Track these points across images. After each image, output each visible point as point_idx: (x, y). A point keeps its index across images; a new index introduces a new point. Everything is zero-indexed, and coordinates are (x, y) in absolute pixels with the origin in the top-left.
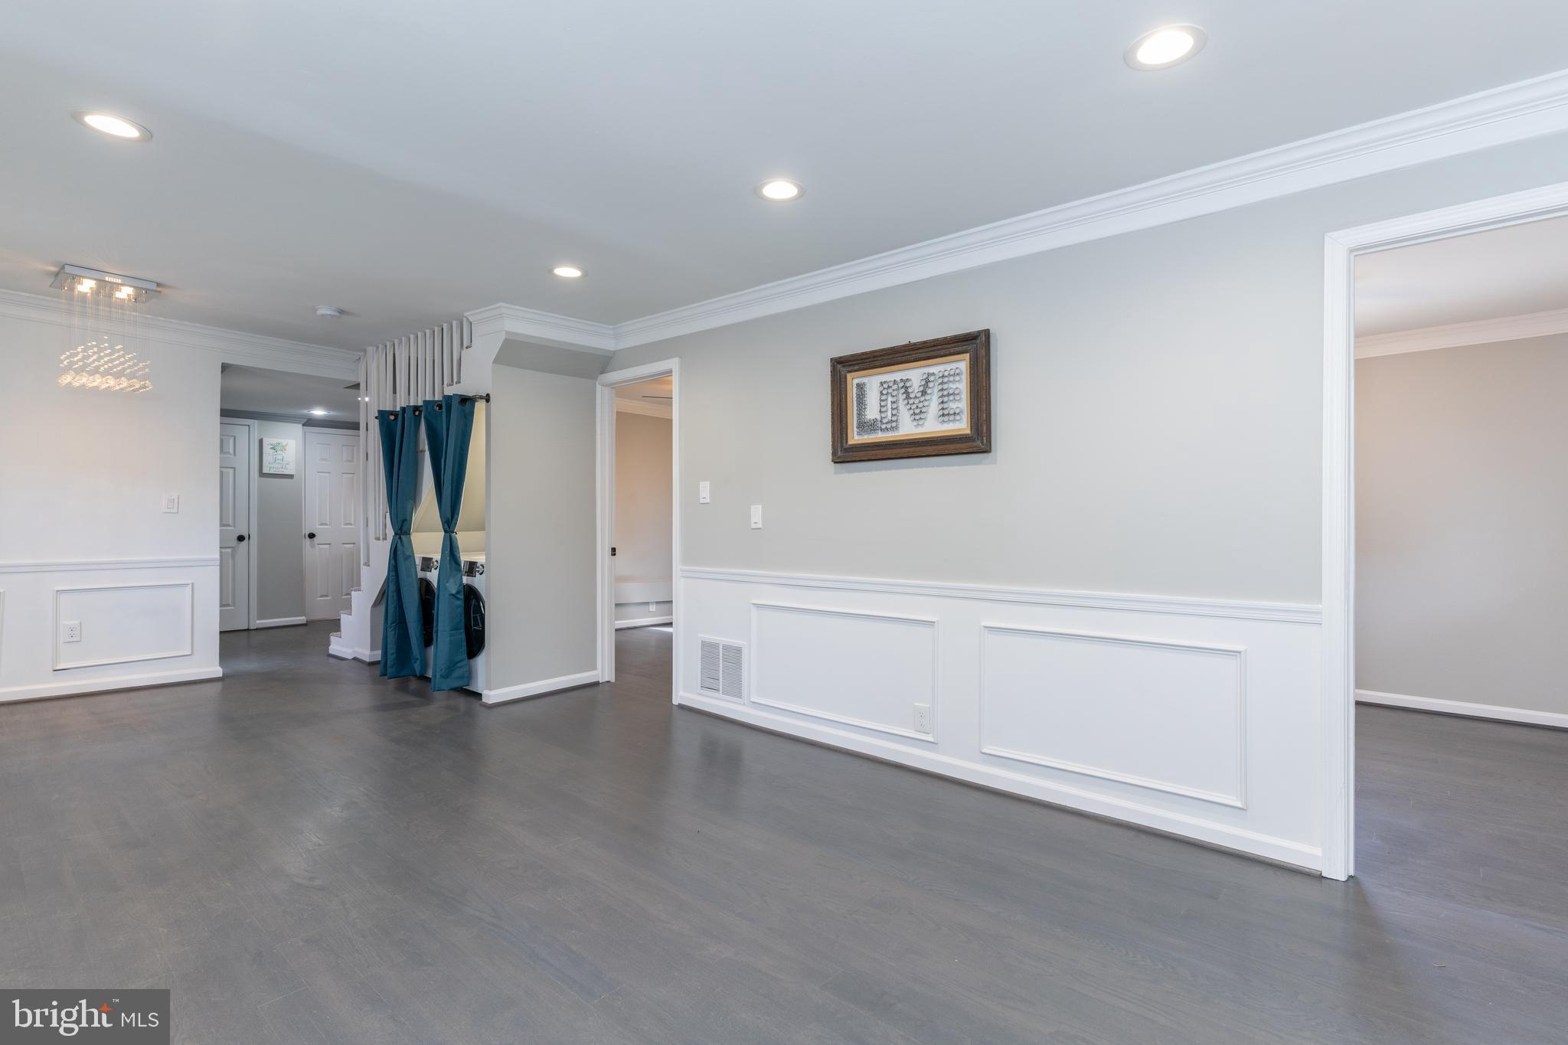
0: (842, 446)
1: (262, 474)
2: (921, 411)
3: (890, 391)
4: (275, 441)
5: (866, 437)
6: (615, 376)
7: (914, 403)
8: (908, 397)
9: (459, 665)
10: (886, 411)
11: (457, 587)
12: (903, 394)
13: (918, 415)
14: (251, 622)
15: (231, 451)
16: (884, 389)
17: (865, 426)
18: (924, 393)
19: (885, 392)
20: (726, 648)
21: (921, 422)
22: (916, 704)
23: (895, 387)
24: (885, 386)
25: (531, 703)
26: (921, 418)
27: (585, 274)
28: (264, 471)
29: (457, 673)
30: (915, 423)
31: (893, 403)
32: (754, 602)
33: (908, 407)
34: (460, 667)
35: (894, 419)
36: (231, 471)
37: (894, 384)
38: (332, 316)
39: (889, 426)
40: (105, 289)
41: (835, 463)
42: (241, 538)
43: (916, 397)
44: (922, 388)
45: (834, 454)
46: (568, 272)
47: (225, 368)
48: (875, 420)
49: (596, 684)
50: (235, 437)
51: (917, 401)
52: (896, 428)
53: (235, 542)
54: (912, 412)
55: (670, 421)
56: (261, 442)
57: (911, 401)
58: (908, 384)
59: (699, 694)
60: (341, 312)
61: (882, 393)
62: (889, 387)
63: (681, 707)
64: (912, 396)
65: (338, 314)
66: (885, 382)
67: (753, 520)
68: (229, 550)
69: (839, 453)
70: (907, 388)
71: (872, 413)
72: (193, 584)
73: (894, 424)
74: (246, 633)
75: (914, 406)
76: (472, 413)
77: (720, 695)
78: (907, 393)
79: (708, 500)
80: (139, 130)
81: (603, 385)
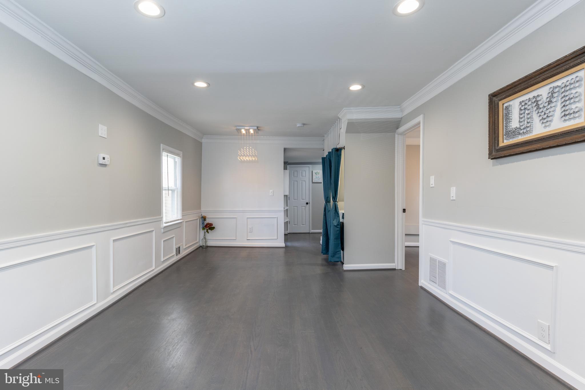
0: (495, 148)
1: (313, 183)
2: (547, 116)
3: (526, 106)
4: (316, 171)
5: (511, 140)
6: (402, 129)
7: (542, 112)
8: (538, 108)
9: (338, 253)
10: (524, 121)
11: (337, 223)
12: (535, 106)
13: (545, 119)
14: (310, 231)
15: (304, 176)
16: (522, 106)
17: (511, 133)
18: (550, 102)
19: (523, 108)
20: (440, 262)
21: (547, 124)
22: (538, 320)
23: (530, 103)
24: (523, 104)
25: (364, 272)
26: (547, 121)
27: (364, 87)
28: (313, 182)
29: (337, 256)
30: (543, 125)
31: (529, 114)
32: (452, 240)
33: (539, 115)
34: (338, 254)
35: (528, 125)
36: (304, 182)
37: (529, 101)
38: (301, 126)
39: (525, 131)
40: (248, 131)
41: (492, 159)
42: (307, 203)
43: (544, 107)
44: (548, 99)
45: (490, 154)
46: (356, 87)
47: (285, 150)
48: (516, 128)
49: (394, 269)
50: (305, 171)
51: (545, 109)
52: (530, 131)
53: (305, 205)
54: (541, 118)
55: (419, 146)
56: (312, 172)
57: (541, 110)
58: (538, 99)
59: (429, 283)
60: (304, 124)
61: (521, 110)
62: (526, 104)
63: (422, 288)
64: (541, 106)
65: (303, 125)
66: (523, 101)
67: (452, 195)
68: (304, 207)
69: (494, 153)
70: (537, 101)
71: (515, 124)
72: (277, 217)
73: (528, 129)
74: (308, 234)
75: (543, 113)
76: (341, 155)
77: (437, 286)
78: (537, 105)
79: (433, 186)
80: (207, 84)
81: (398, 135)
